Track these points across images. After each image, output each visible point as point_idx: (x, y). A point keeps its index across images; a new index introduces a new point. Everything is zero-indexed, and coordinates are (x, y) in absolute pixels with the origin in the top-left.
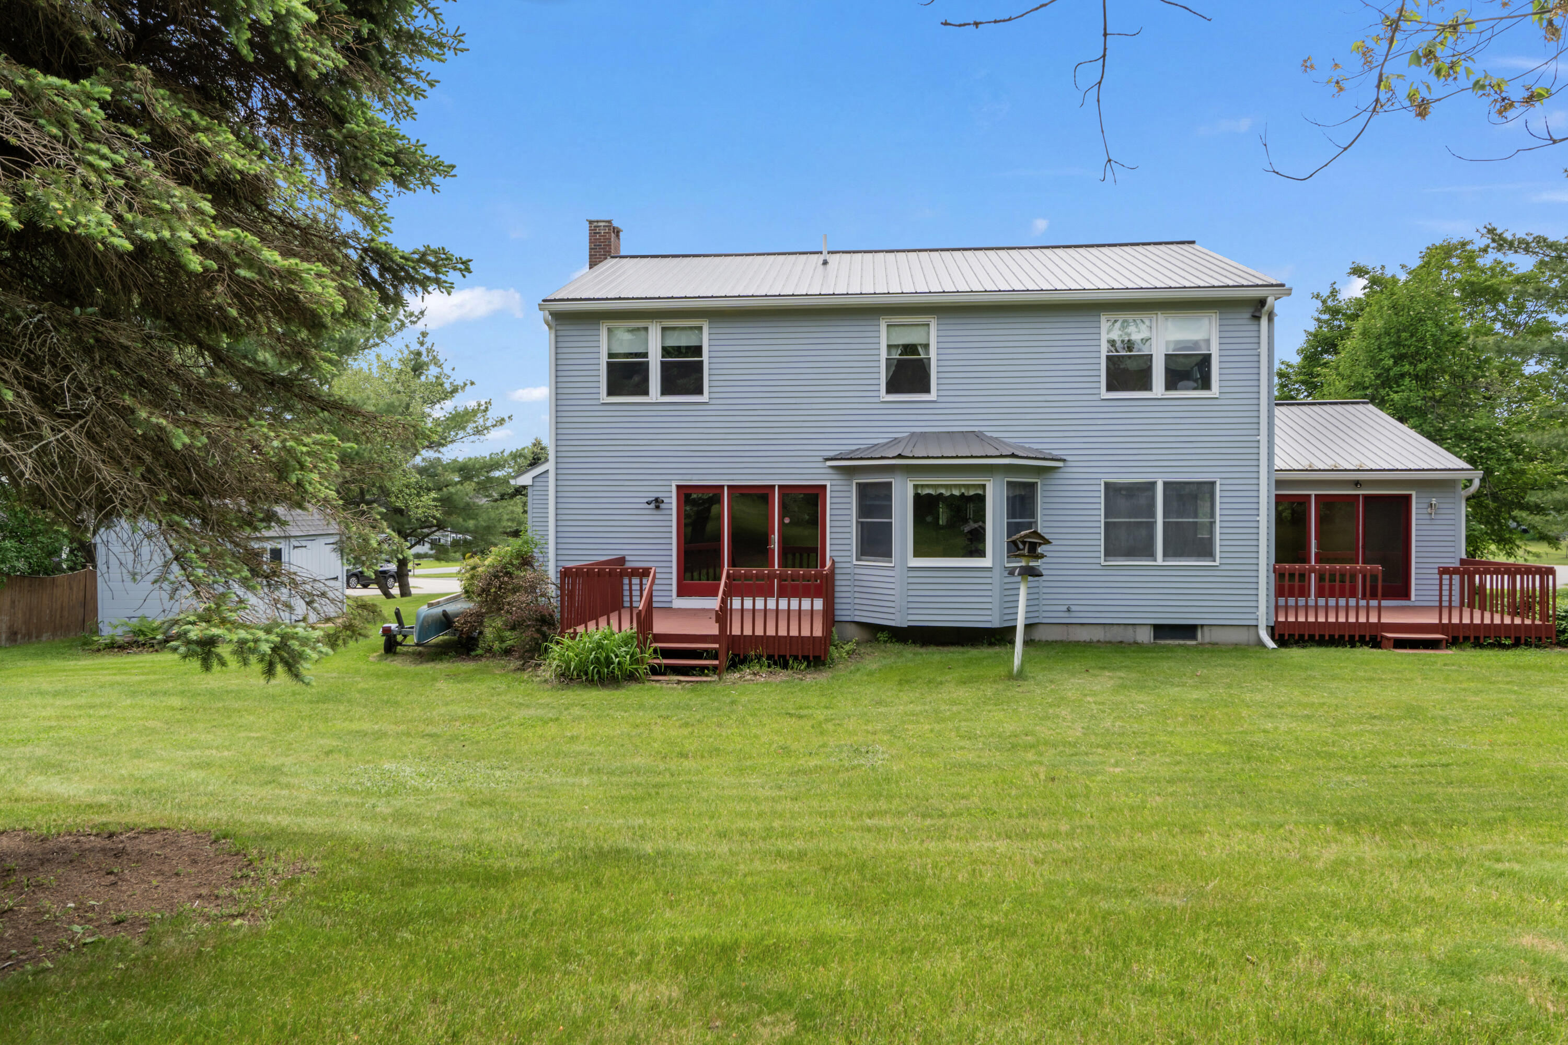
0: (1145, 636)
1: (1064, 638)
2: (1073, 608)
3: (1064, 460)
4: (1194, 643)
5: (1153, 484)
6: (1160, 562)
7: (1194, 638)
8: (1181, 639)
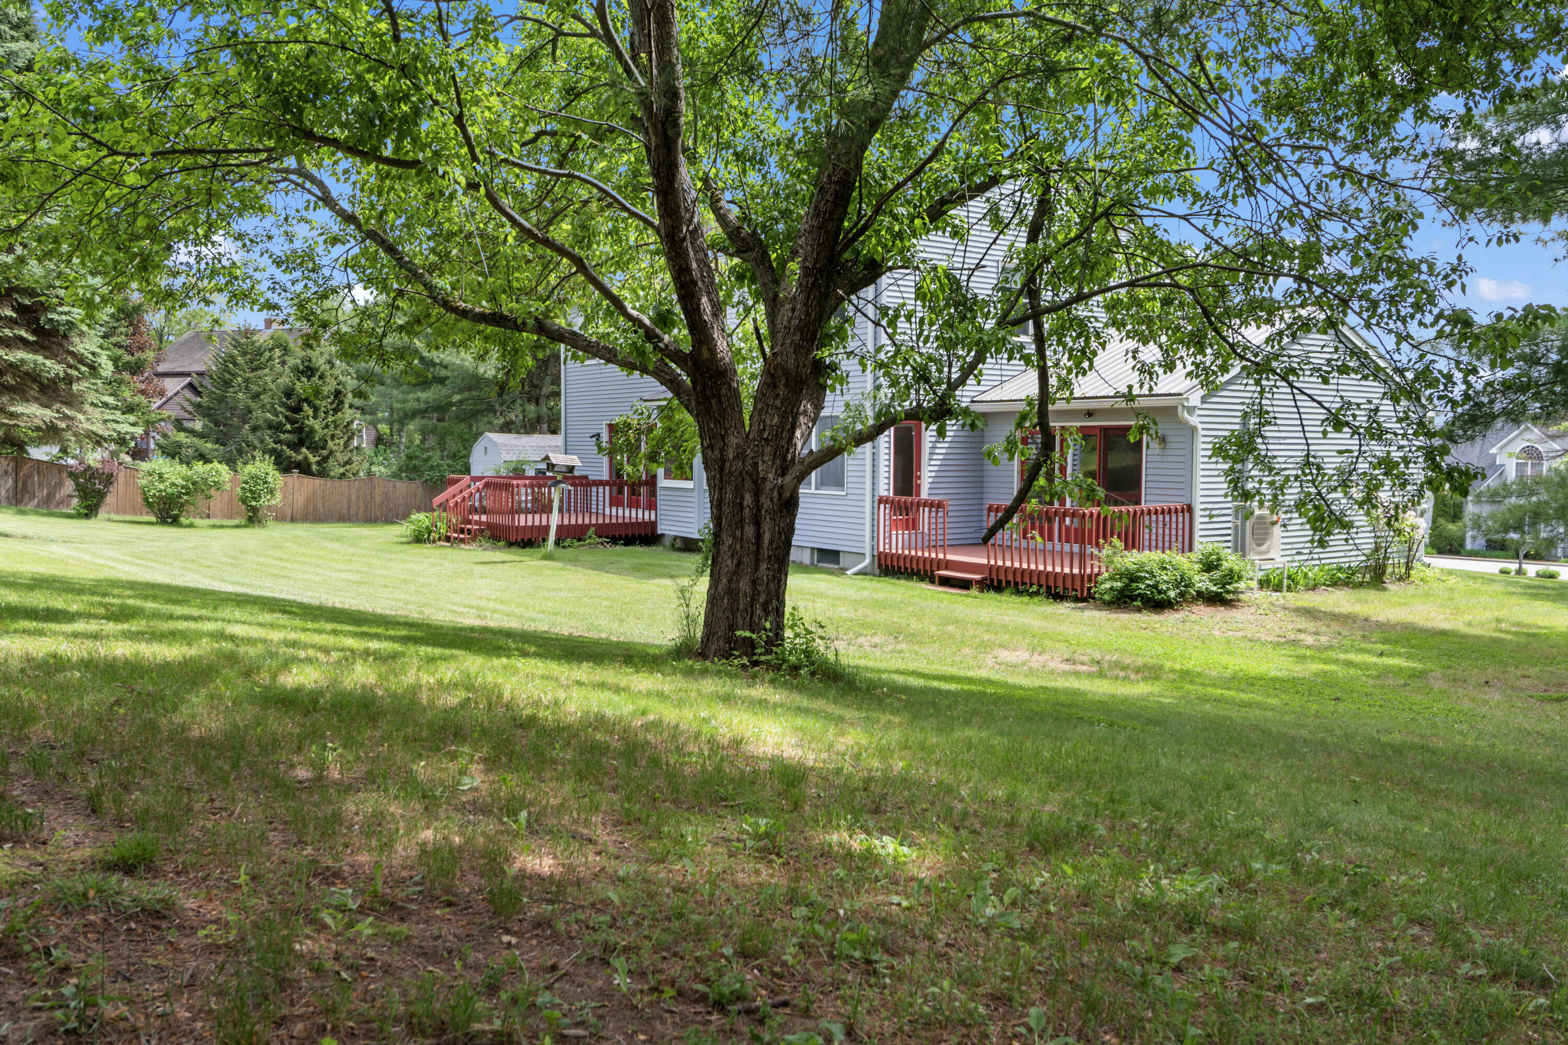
0: (806, 559)
4: (837, 566)
6: (813, 491)
7: (838, 563)
8: (830, 562)
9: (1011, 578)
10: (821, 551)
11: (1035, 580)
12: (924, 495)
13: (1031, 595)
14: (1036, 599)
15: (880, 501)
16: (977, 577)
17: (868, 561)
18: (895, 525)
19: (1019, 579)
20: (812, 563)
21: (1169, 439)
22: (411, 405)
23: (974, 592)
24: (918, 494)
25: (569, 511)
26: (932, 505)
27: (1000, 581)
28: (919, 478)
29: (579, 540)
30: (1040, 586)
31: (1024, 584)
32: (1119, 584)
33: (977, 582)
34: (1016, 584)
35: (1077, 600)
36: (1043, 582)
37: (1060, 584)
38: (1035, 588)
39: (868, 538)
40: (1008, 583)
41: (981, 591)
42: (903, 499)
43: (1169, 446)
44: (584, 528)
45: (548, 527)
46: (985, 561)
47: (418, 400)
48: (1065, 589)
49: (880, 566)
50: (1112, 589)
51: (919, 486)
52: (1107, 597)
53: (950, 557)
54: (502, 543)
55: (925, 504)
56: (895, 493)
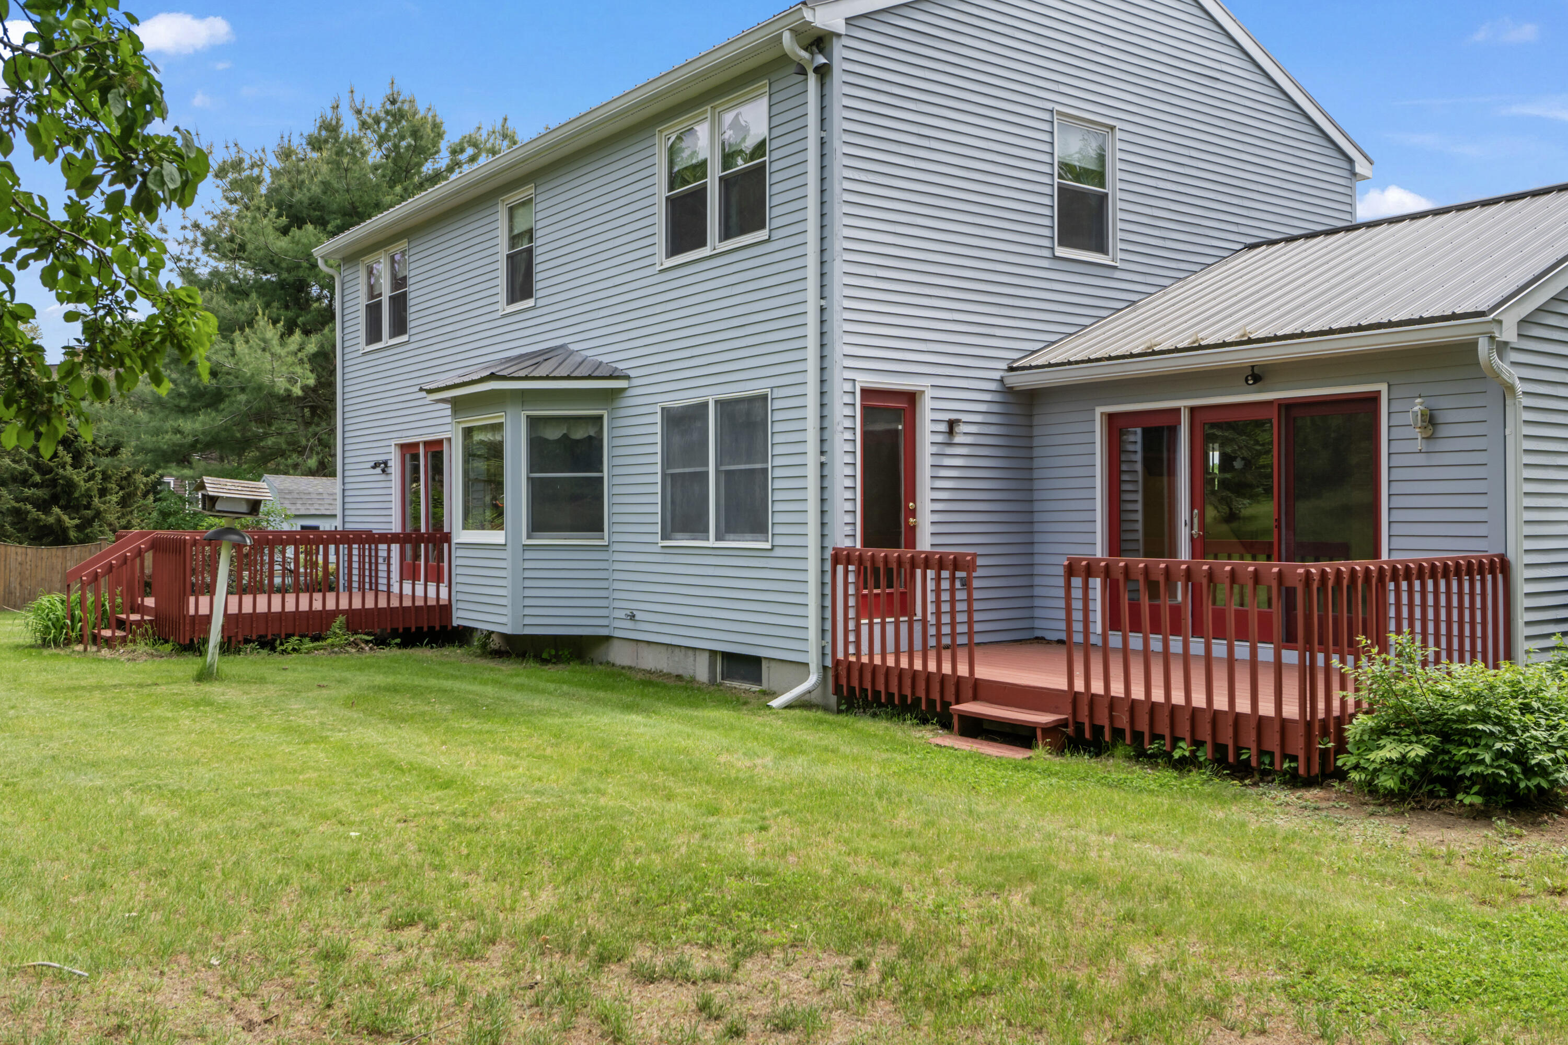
0: (701, 670)
1: (633, 665)
2: (639, 616)
3: (628, 377)
4: (755, 688)
5: (705, 405)
6: (712, 542)
7: (758, 680)
8: (744, 678)
9: (1123, 721)
10: (728, 657)
11: (1184, 729)
12: (925, 543)
13: (1182, 765)
14: (1195, 778)
15: (837, 558)
16: (1045, 718)
17: (813, 679)
18: (866, 607)
19: (1143, 726)
20: (712, 680)
21: (1441, 417)
22: (167, 440)
23: (1041, 754)
24: (911, 543)
25: (350, 589)
26: (941, 564)
27: (1098, 730)
28: (913, 513)
29: (315, 639)
30: (1197, 743)
31: (1155, 737)
32: (1418, 751)
33: (1049, 730)
34: (1137, 736)
35: (1294, 781)
36: (1205, 733)
37: (1249, 739)
38: (1183, 750)
39: (812, 633)
40: (1118, 733)
41: (1059, 750)
42: (882, 553)
43: (1443, 431)
44: (326, 617)
45: (208, 618)
46: (1060, 683)
47: (177, 431)
48: (1261, 752)
49: (838, 690)
50: (1402, 760)
51: (912, 529)
52: (1388, 782)
53: (982, 672)
54: (168, 647)
55: (927, 563)
56: (866, 543)
